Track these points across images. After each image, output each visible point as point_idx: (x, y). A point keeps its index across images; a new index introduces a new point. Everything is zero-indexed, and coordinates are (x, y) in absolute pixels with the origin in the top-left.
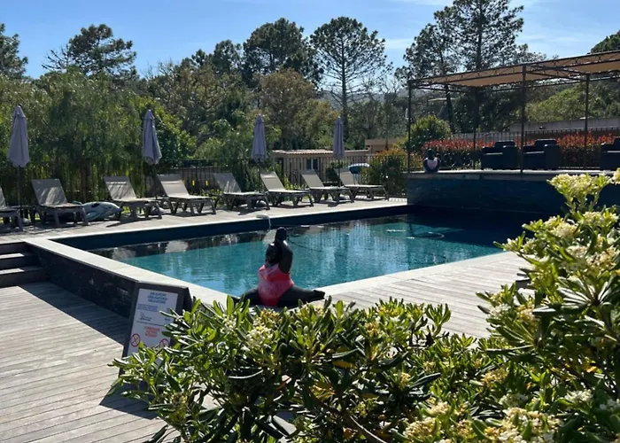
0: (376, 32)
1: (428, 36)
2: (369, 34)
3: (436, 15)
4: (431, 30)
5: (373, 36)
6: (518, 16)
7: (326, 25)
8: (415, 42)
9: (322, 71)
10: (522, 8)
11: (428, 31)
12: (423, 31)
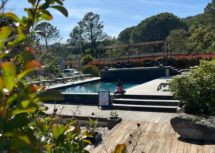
0: (56, 27)
1: (76, 29)
2: (54, 28)
3: (78, 23)
4: (77, 28)
5: (55, 28)
6: (102, 24)
7: (39, 24)
8: (72, 31)
9: (39, 39)
10: (103, 22)
11: (76, 28)
12: (74, 28)
